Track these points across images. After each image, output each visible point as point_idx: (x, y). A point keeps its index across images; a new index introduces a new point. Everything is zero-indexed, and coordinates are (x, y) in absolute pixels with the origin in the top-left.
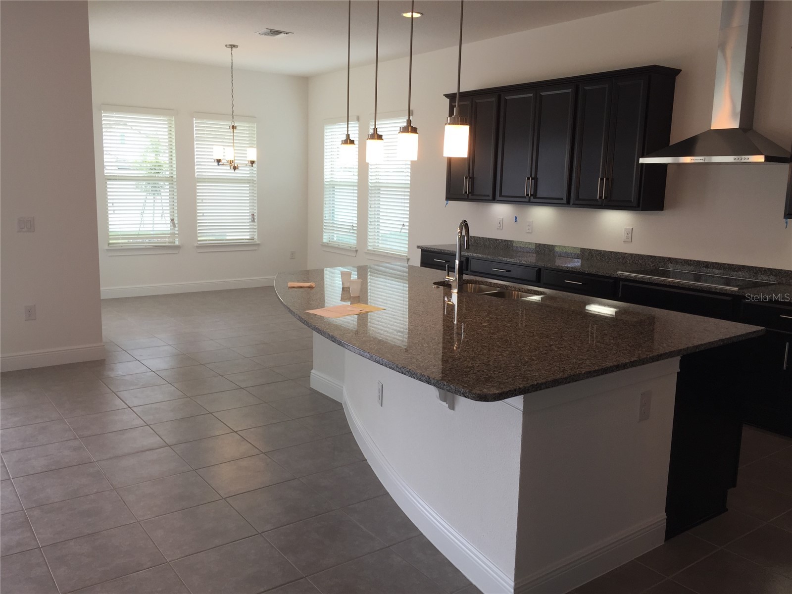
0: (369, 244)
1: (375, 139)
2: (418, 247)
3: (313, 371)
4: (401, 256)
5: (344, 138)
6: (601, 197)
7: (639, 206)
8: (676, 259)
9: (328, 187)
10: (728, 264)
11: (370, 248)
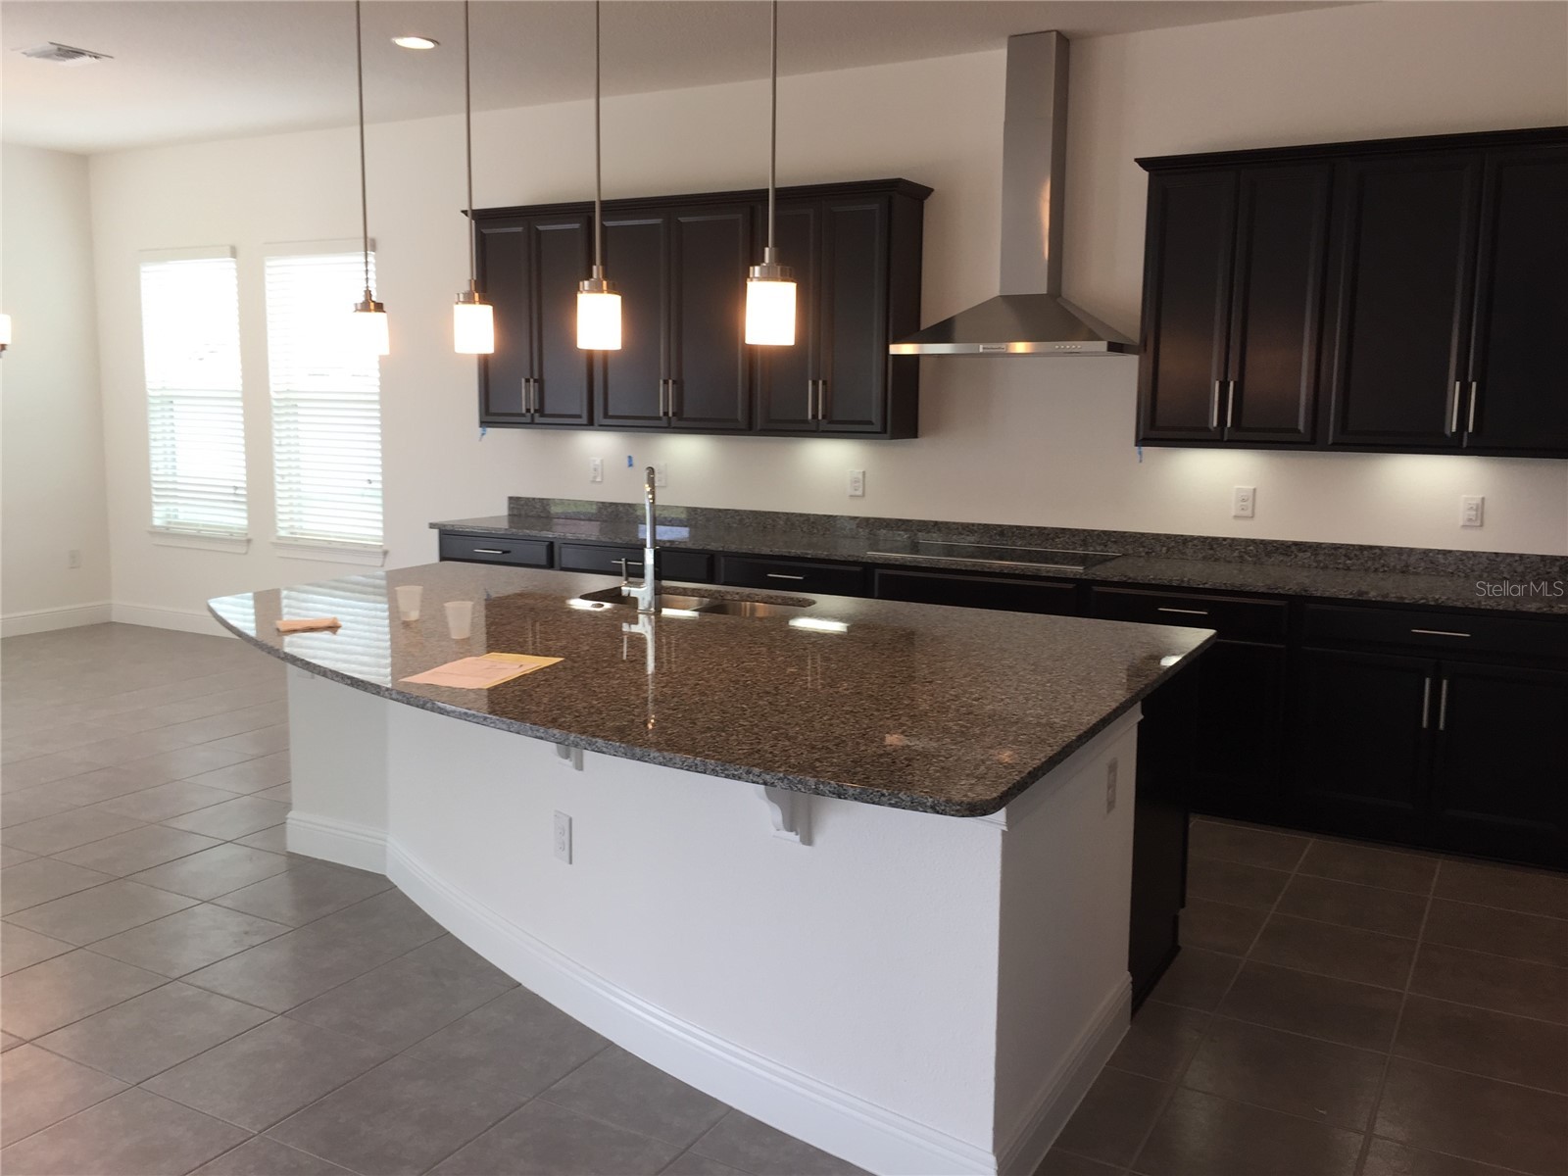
0: (281, 524)
1: (474, 303)
2: (432, 526)
3: (292, 815)
4: (366, 546)
5: (361, 299)
6: (815, 416)
7: (884, 431)
8: (947, 523)
9: (158, 401)
10: (1037, 528)
11: (282, 533)
